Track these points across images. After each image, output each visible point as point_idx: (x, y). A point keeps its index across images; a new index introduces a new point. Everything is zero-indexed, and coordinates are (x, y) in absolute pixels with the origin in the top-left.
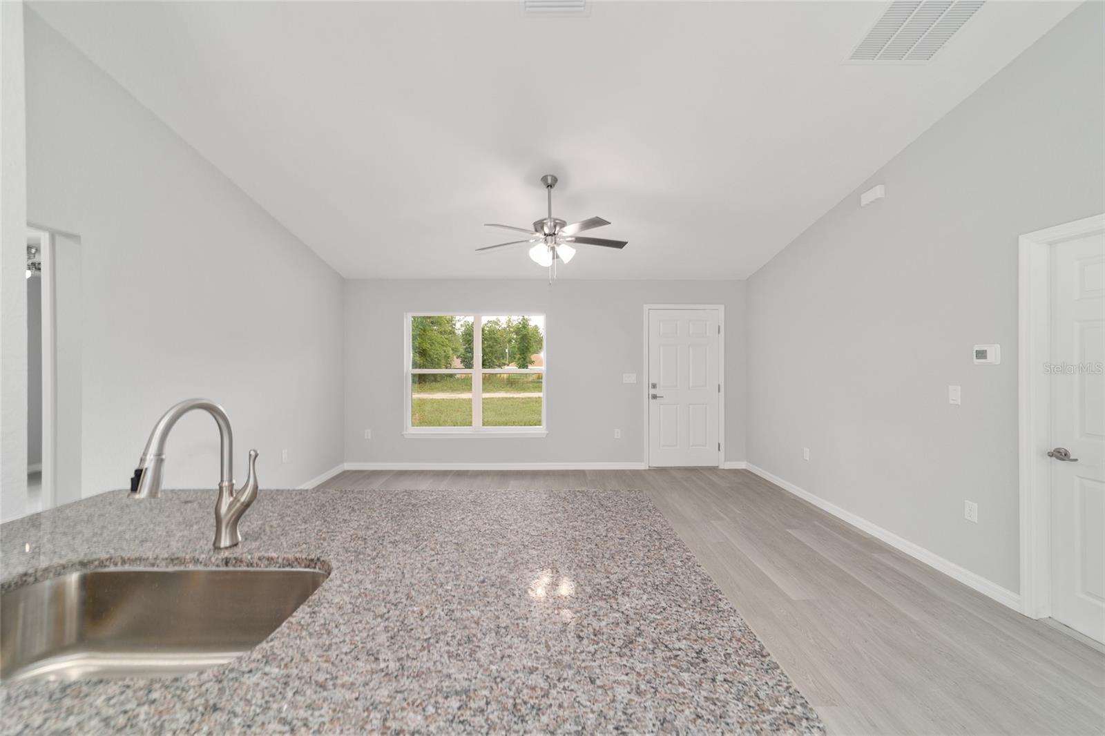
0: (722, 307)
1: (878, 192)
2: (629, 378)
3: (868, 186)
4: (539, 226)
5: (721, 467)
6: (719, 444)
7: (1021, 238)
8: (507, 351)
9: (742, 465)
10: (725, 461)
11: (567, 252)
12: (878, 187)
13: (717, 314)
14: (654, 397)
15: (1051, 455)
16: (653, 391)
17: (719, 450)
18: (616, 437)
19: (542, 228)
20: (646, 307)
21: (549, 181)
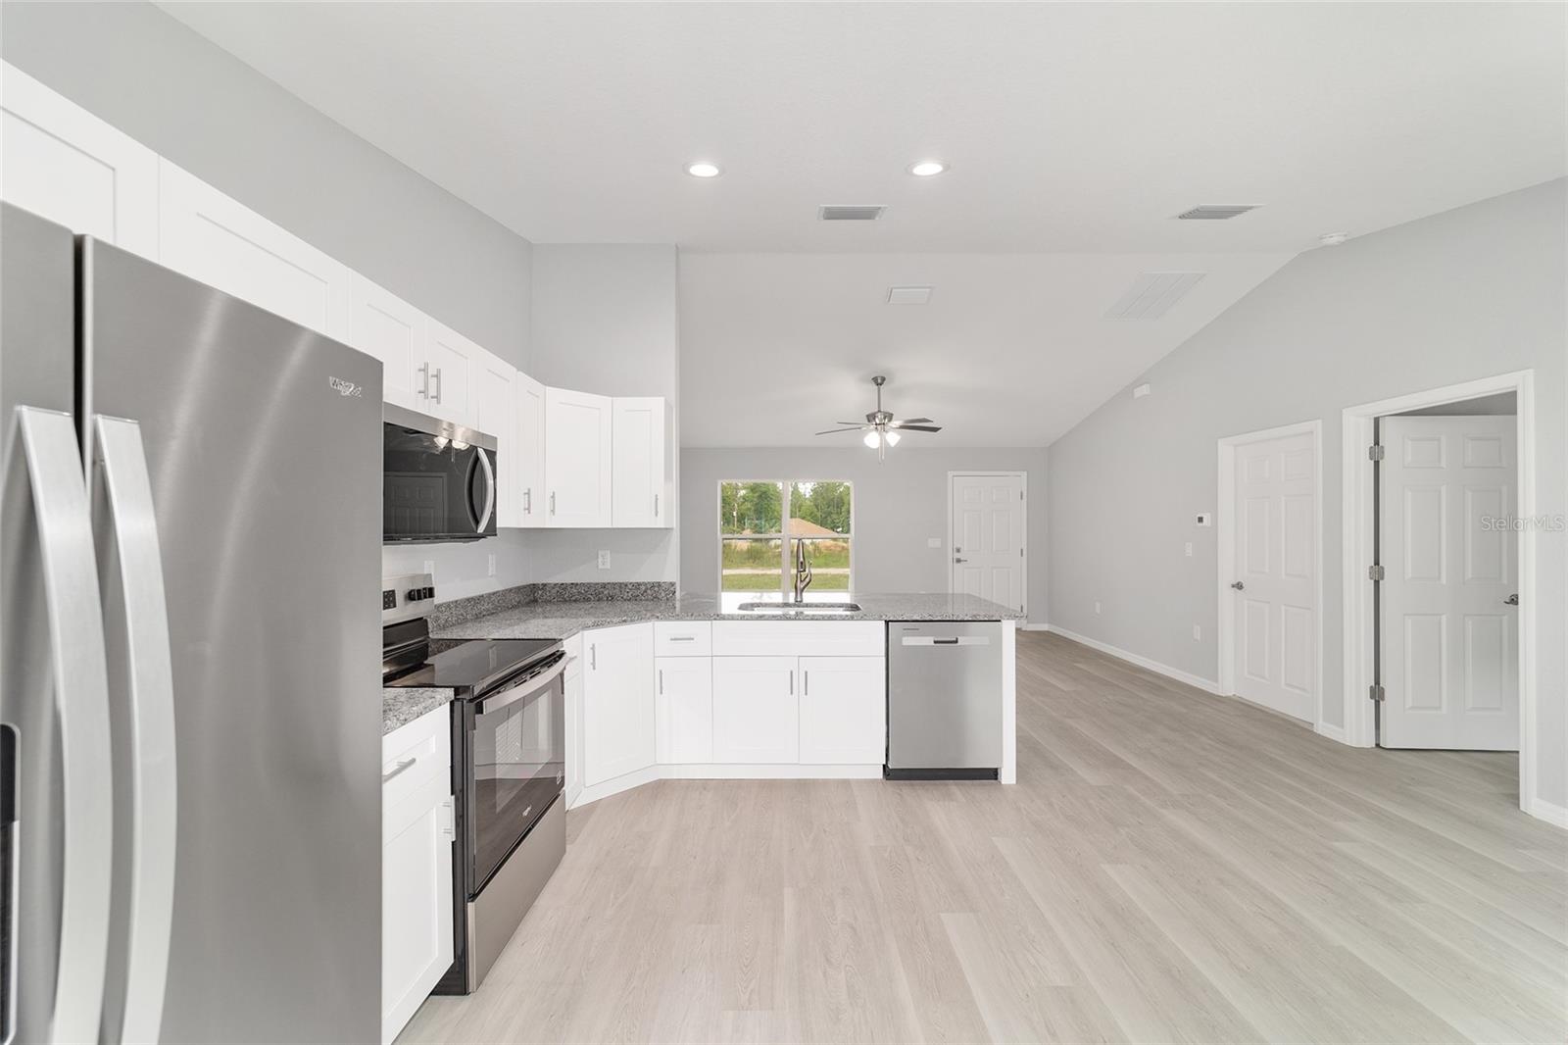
0: (1024, 474)
1: (1143, 391)
2: (934, 543)
3: (1138, 383)
4: (871, 417)
5: (1024, 629)
6: (1022, 606)
7: (1221, 442)
8: (735, 513)
9: (1044, 627)
10: (1028, 623)
11: (893, 438)
12: (1144, 387)
13: (1021, 479)
14: (959, 561)
15: (1233, 586)
16: (957, 556)
19: (874, 419)
20: (950, 474)
21: (879, 381)
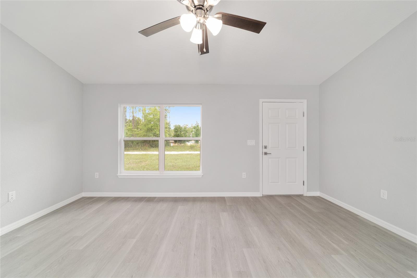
0: (305, 101)
2: (251, 143)
5: (305, 195)
6: (304, 181)
10: (307, 191)
13: (302, 105)
14: (266, 154)
16: (265, 150)
17: (304, 185)
18: (243, 177)
20: (261, 101)
